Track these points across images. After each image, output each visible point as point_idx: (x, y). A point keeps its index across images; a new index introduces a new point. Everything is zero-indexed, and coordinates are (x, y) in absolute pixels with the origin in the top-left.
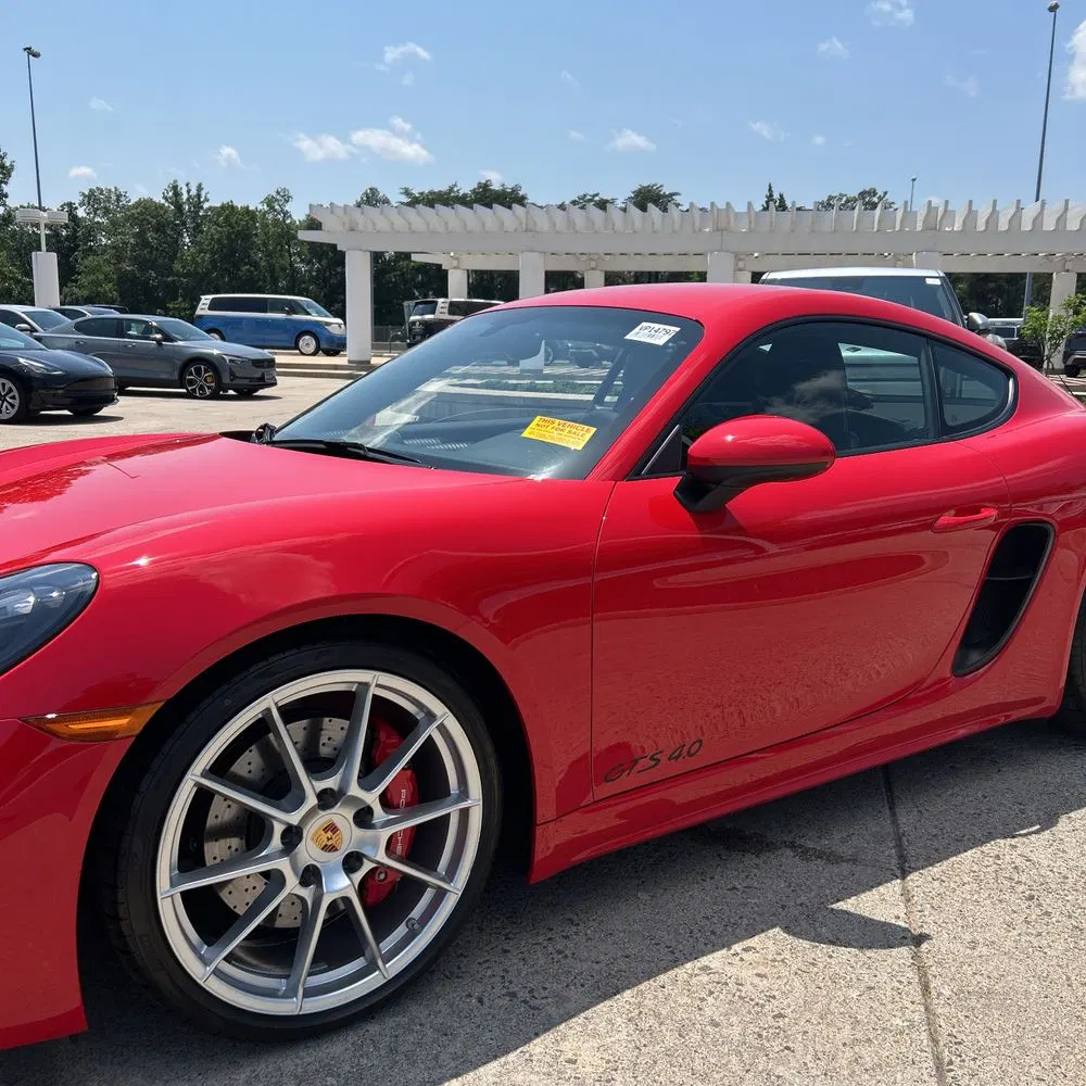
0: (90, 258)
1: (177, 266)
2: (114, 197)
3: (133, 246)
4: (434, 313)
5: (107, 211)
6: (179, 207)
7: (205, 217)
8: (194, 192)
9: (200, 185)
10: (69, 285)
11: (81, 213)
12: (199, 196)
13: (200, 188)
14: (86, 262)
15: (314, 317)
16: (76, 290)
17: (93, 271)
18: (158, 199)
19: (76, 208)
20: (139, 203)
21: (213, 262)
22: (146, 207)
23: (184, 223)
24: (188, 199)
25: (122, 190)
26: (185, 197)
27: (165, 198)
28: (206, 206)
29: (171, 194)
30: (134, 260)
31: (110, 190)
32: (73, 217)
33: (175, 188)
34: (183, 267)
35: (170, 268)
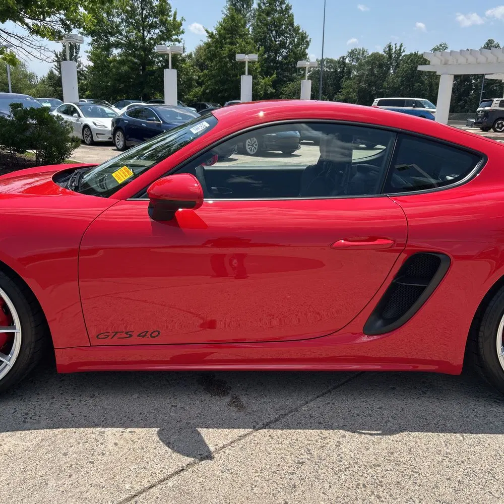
0: (348, 81)
1: (385, 84)
2: (361, 52)
3: (367, 75)
4: (490, 106)
5: (358, 59)
6: (390, 56)
7: (402, 60)
8: (398, 48)
9: (402, 44)
10: (338, 93)
11: (347, 61)
12: (400, 49)
13: (401, 46)
14: (346, 83)
15: (427, 109)
16: (340, 96)
17: (348, 87)
18: (381, 52)
19: (345, 59)
20: (373, 54)
21: (402, 81)
22: (375, 56)
23: (391, 63)
24: (395, 52)
25: (365, 49)
26: (394, 51)
27: (385, 52)
28: (403, 54)
29: (387, 49)
30: (366, 82)
31: (360, 50)
32: (344, 63)
33: (390, 46)
34: (388, 85)
35: (382, 85)
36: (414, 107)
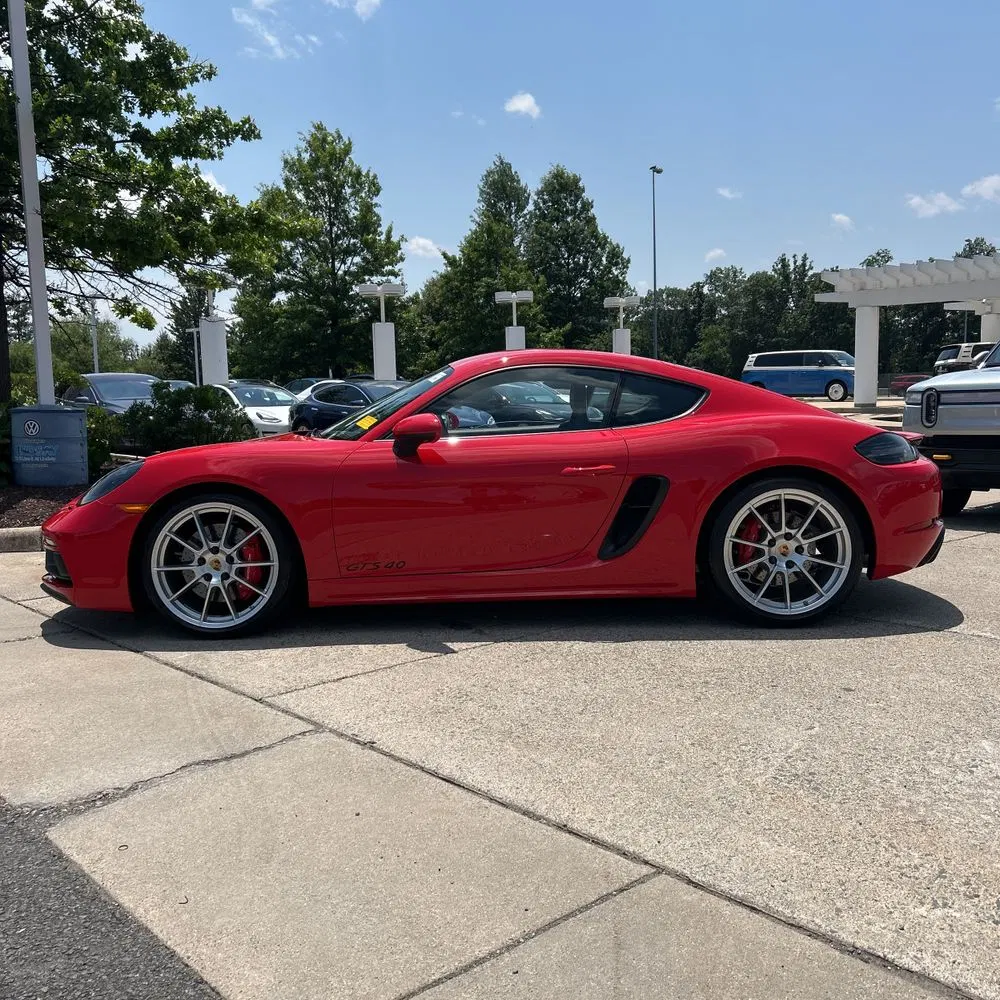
0: (710, 327)
1: (781, 328)
2: (731, 274)
3: (745, 314)
4: (956, 357)
5: (725, 287)
6: (787, 277)
7: (809, 283)
8: (799, 263)
9: (805, 255)
10: (693, 350)
11: (706, 290)
12: (804, 265)
13: (805, 258)
14: (707, 331)
15: (844, 368)
16: (697, 354)
17: (710, 336)
18: (770, 272)
19: (702, 287)
20: (752, 278)
21: (813, 323)
22: (759, 280)
23: (790, 290)
24: (795, 269)
25: (738, 268)
26: (792, 267)
27: (774, 270)
28: (810, 273)
29: (780, 266)
30: (744, 326)
31: (728, 269)
32: (700, 294)
33: (783, 260)
34: (786, 329)
35: (775, 330)
36: (820, 365)
